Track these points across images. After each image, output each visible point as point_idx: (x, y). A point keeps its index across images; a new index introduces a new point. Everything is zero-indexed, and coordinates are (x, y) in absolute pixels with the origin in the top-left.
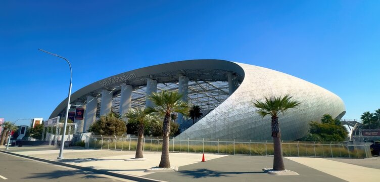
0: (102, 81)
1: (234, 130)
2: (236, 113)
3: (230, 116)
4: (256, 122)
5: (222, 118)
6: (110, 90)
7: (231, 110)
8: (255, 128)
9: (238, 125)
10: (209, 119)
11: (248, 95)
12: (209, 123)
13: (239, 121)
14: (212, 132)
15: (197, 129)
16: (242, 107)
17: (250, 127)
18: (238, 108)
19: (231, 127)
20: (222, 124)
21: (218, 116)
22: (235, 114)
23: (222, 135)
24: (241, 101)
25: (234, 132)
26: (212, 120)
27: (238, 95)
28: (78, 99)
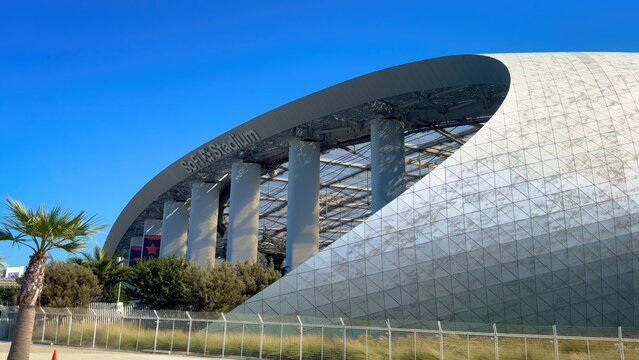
0: (185, 159)
1: (438, 288)
2: (442, 230)
3: (421, 240)
4: (533, 261)
5: (390, 249)
6: (211, 181)
7: (423, 222)
8: (534, 280)
9: (455, 269)
10: (343, 254)
11: (498, 166)
12: (341, 265)
13: (458, 255)
14: (355, 293)
15: (302, 285)
16: (469, 208)
17: (507, 278)
18: (452, 212)
19: (423, 277)
20: (389, 267)
21: (376, 243)
22: (437, 235)
23: (391, 304)
24: (467, 190)
25: (439, 295)
26: (352, 257)
27: (457, 170)
28: (147, 210)
